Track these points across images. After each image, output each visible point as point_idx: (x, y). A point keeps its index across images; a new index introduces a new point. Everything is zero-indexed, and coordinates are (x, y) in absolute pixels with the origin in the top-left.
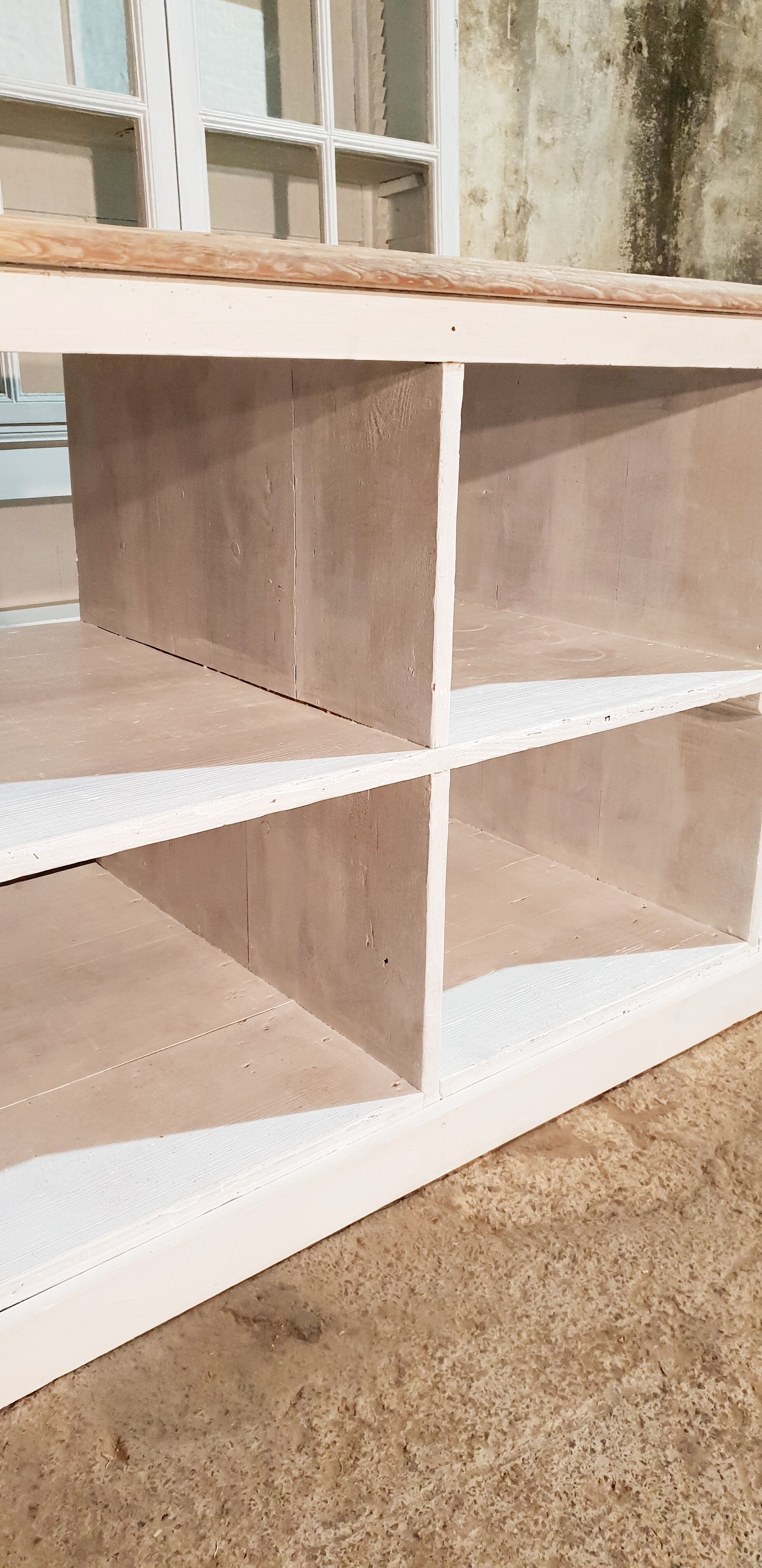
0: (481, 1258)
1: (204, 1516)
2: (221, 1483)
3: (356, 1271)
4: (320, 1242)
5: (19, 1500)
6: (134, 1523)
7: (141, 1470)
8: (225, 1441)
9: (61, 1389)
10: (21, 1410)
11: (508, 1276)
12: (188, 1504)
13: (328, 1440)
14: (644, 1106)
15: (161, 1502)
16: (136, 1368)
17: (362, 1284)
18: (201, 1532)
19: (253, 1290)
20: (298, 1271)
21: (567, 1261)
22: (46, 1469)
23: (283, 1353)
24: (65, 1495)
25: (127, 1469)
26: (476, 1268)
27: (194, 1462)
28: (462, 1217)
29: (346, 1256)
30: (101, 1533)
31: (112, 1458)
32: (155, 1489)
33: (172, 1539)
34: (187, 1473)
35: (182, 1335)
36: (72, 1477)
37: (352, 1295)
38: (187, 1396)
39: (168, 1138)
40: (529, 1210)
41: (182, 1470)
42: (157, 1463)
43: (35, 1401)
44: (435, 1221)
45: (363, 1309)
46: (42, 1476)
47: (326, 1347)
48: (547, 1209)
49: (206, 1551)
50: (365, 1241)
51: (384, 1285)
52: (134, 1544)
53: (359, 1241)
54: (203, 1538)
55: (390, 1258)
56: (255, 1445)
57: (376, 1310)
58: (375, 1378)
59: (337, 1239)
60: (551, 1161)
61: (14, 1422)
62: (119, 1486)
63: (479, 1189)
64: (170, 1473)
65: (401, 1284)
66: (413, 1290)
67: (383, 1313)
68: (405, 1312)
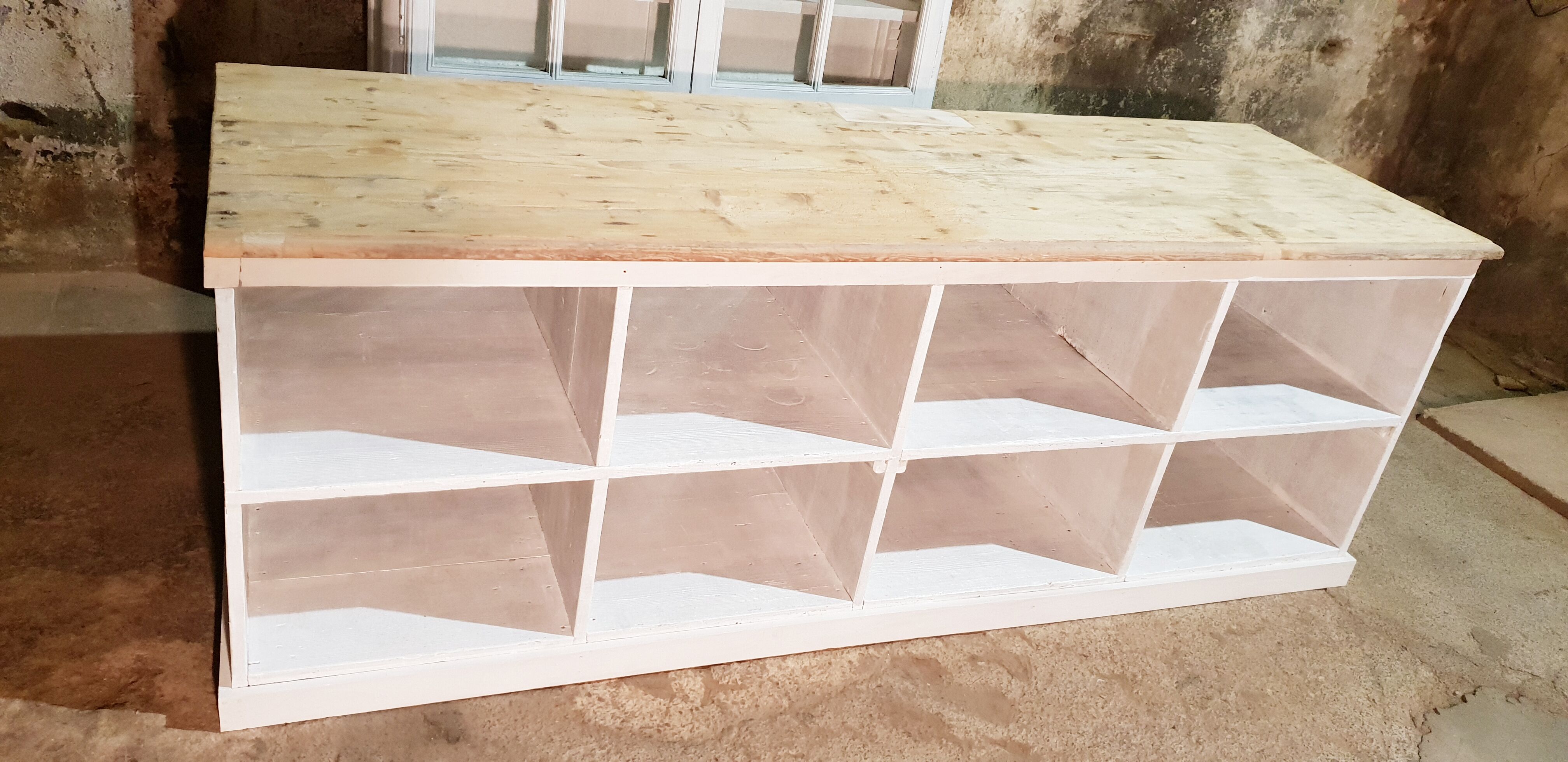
0: (563, 734)
3: (497, 717)
4: (490, 696)
9: (326, 722)
10: (307, 726)
11: (569, 748)
14: (727, 681)
16: (366, 726)
17: (495, 725)
19: (442, 708)
20: (471, 707)
21: (604, 751)
22: (302, 755)
23: (435, 744)
26: (557, 738)
28: (573, 709)
29: (498, 708)
35: (395, 718)
37: (486, 729)
38: (379, 747)
39: (428, 618)
40: (609, 718)
43: (314, 724)
44: (557, 706)
45: (486, 738)
47: (456, 749)
48: (619, 721)
50: (514, 704)
51: (505, 730)
53: (511, 702)
55: (519, 717)
57: (492, 740)
59: (500, 697)
60: (646, 695)
61: (301, 729)
63: (594, 697)
65: (514, 732)
66: (517, 737)
67: (494, 743)
68: (504, 746)
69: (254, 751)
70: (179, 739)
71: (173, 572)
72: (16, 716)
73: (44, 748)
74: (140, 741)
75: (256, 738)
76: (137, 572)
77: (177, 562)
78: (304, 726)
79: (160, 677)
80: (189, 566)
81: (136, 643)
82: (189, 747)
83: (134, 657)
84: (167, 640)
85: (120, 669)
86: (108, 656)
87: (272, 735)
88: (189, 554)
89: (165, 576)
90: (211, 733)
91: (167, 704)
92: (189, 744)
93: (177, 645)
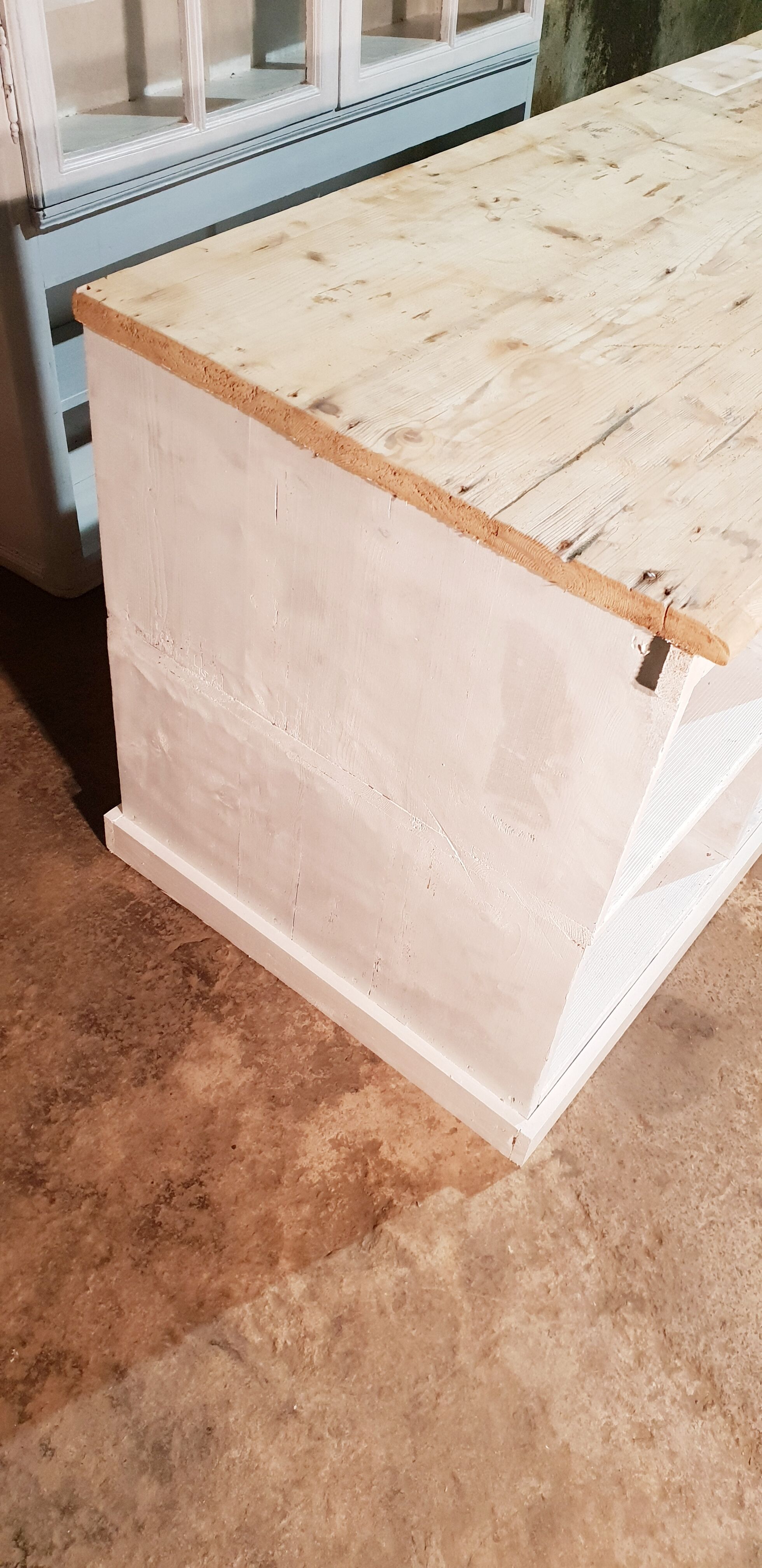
1: (711, 1153)
2: (710, 1134)
3: (711, 984)
5: (610, 1158)
6: (678, 1163)
7: (664, 1132)
8: (697, 1108)
12: (700, 1149)
13: (750, 1099)
15: (685, 1149)
16: (622, 1069)
17: (718, 993)
18: (715, 1162)
19: (660, 1006)
20: (676, 987)
23: (698, 1047)
24: (634, 1154)
25: (656, 1134)
27: (689, 1124)
28: (750, 933)
29: (699, 972)
30: (665, 1172)
31: (642, 1127)
32: (677, 1142)
33: (702, 1168)
34: (689, 1131)
36: (630, 1143)
37: (716, 1001)
38: (661, 1083)
41: (685, 1129)
42: (669, 1127)
43: (579, 1099)
44: (737, 938)
45: (728, 1011)
46: (613, 1144)
47: (720, 1039)
49: (723, 1172)
50: (704, 959)
51: (731, 991)
52: (685, 1175)
53: (700, 959)
54: (717, 1165)
55: (725, 971)
56: (714, 1108)
57: (735, 1010)
58: (756, 1056)
59: (686, 961)
61: (576, 1114)
62: (657, 1143)
63: (751, 909)
64: (680, 1131)
65: (740, 989)
66: (749, 993)
67: (740, 1011)
68: (752, 1010)
69: (568, 1168)
70: (490, 1203)
71: (231, 1019)
72: (312, 1294)
73: (390, 1309)
74: (462, 1233)
75: (553, 1152)
76: (194, 1045)
77: (221, 1006)
78: (574, 1107)
79: (384, 1151)
80: (238, 1001)
81: (309, 1128)
82: (511, 1206)
83: (330, 1146)
84: (334, 1104)
85: (334, 1169)
86: (303, 1162)
87: (561, 1138)
88: (218, 987)
89: (231, 1030)
90: (509, 1176)
91: (431, 1175)
92: (507, 1203)
93: (349, 1100)
